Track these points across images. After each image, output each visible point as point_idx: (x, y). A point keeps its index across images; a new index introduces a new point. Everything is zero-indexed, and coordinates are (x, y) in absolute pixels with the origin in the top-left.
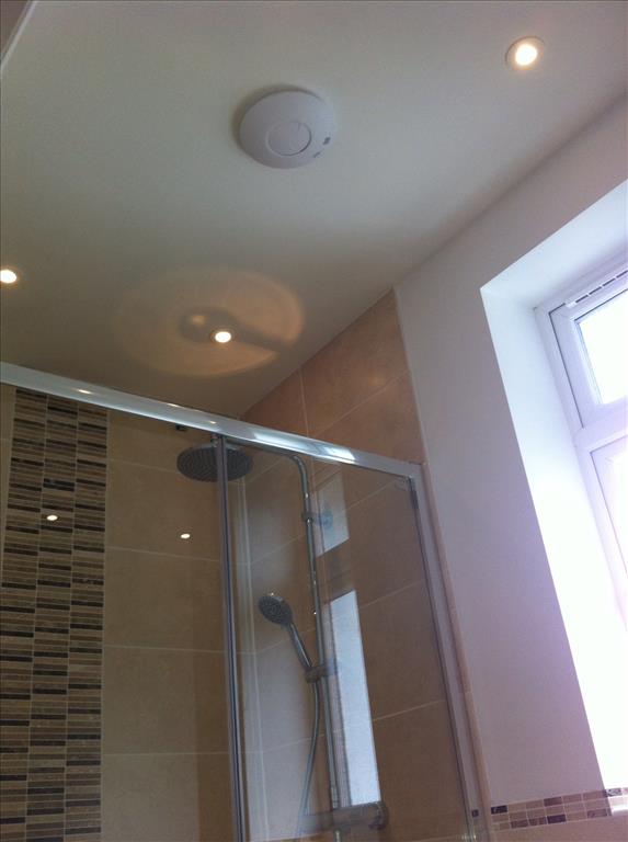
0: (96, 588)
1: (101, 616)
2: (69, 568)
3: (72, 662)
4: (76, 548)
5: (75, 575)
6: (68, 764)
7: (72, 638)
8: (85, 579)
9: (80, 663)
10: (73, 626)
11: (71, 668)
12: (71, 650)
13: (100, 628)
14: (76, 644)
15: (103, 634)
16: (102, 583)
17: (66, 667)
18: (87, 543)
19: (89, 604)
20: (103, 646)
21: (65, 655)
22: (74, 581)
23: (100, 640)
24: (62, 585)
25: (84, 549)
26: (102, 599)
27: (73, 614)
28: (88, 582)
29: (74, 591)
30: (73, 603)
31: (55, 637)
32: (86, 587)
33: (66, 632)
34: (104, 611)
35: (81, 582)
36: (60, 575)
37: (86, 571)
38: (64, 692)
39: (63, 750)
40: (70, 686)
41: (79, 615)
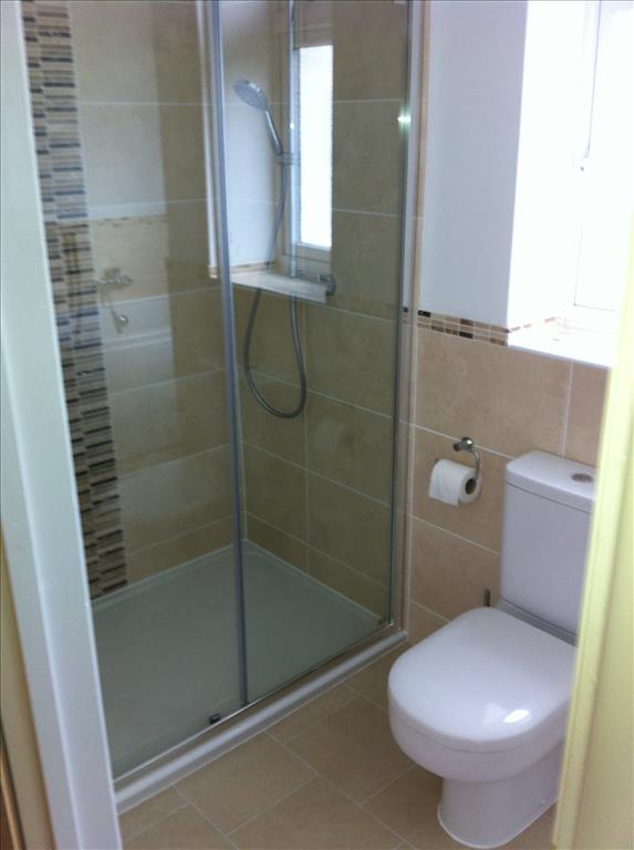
0: (63, 41)
1: (72, 73)
2: (33, 19)
3: (50, 122)
5: (41, 27)
7: (48, 97)
8: (51, 31)
9: (58, 122)
10: (47, 85)
11: (51, 129)
12: (49, 109)
13: (72, 85)
14: (51, 103)
15: (76, 92)
16: (68, 35)
17: (44, 127)
19: (59, 60)
20: (78, 104)
21: (44, 117)
22: (41, 34)
23: (73, 98)
26: (70, 54)
27: (44, 72)
28: (55, 34)
29: (43, 46)
30: (44, 59)
32: (54, 41)
33: (41, 91)
34: (75, 67)
35: (47, 34)
37: (52, 21)
38: (48, 153)
40: (53, 146)
41: (51, 72)
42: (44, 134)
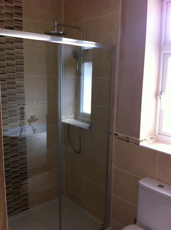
0: (22, 60)
1: (24, 68)
2: (14, 54)
3: (17, 80)
4: (16, 48)
5: (16, 56)
6: (17, 105)
7: (16, 74)
8: (19, 57)
9: (19, 80)
10: (16, 71)
11: (17, 82)
12: (16, 77)
13: (23, 71)
14: (17, 76)
16: (23, 58)
17: (15, 82)
19: (20, 65)
20: (25, 76)
21: (15, 79)
22: (16, 58)
23: (23, 74)
24: (13, 59)
25: (18, 48)
26: (23, 63)
27: (16, 68)
28: (20, 58)
29: (16, 61)
30: (16, 64)
31: (12, 74)
32: (19, 60)
33: (15, 72)
34: (24, 66)
35: (17, 58)
36: (12, 57)
37: (19, 55)
38: (15, 88)
39: (16, 102)
40: (17, 87)
41: (18, 68)
42: (15, 83)
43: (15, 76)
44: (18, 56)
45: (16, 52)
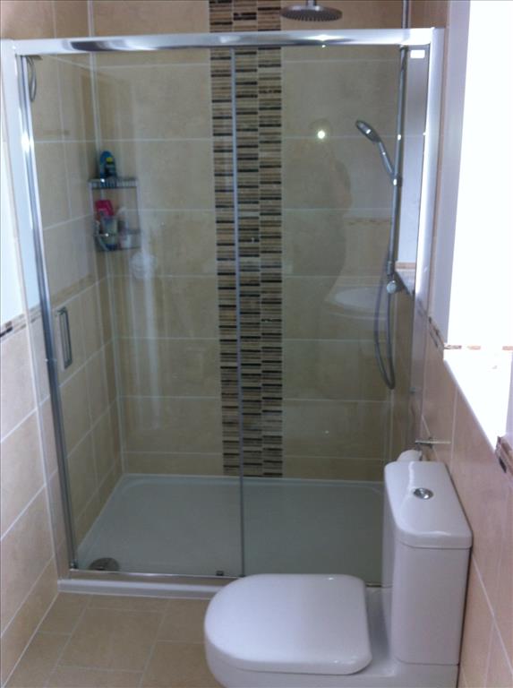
0: (275, 96)
1: (280, 117)
2: (255, 83)
3: (261, 150)
4: (260, 66)
5: (260, 87)
6: (262, 214)
7: (261, 134)
8: (268, 90)
10: (261, 126)
11: (262, 155)
12: (261, 142)
13: (279, 125)
14: (263, 138)
15: (282, 129)
16: (280, 92)
17: (257, 154)
18: (267, 61)
19: (272, 109)
20: (283, 138)
21: (256, 146)
22: (261, 92)
23: (280, 134)
24: (252, 96)
25: (266, 66)
26: (280, 104)
27: (261, 117)
28: (270, 92)
29: (261, 100)
30: (261, 109)
31: (249, 134)
32: (269, 96)
33: (256, 130)
34: (282, 112)
35: (265, 92)
36: (250, 89)
37: (268, 83)
38: (257, 171)
39: (258, 207)
40: (261, 167)
41: (265, 117)
42: (256, 159)
43: (256, 138)
44: (266, 87)
45: (262, 76)
